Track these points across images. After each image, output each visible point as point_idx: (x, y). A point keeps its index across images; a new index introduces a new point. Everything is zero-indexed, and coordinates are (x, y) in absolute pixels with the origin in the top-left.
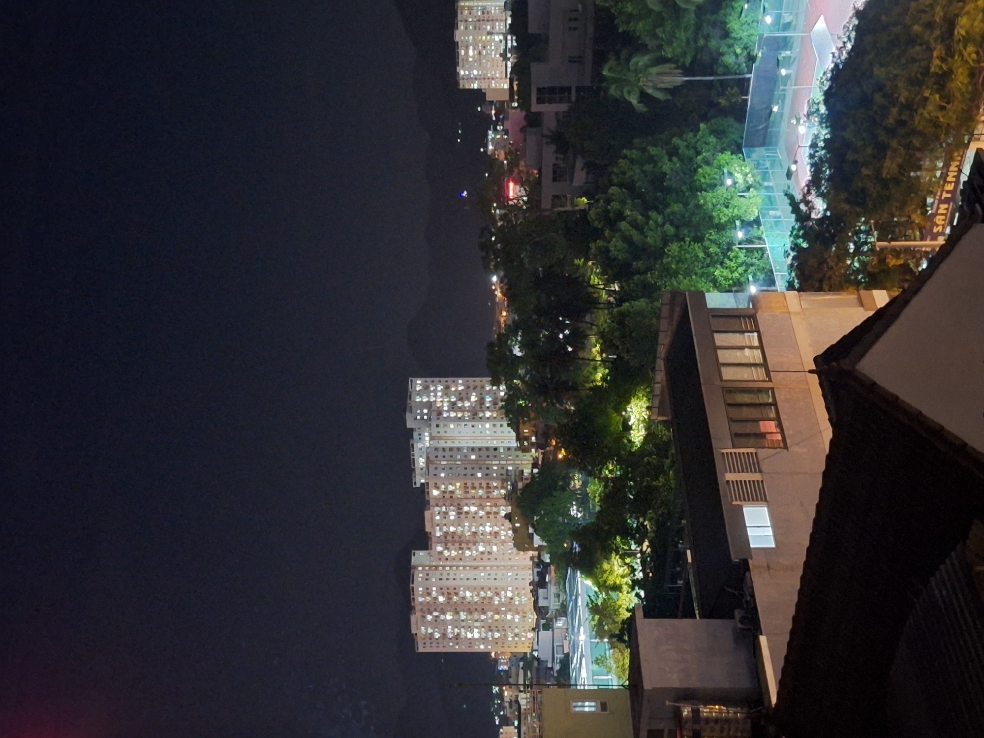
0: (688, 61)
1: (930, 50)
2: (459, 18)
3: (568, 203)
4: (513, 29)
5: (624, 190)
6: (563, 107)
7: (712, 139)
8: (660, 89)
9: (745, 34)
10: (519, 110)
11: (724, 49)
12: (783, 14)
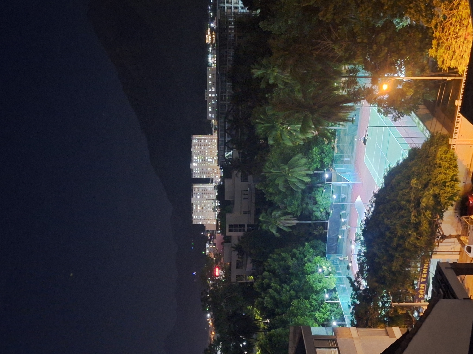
0: (299, 214)
1: (410, 212)
2: (194, 193)
3: (244, 279)
4: (219, 198)
5: (270, 273)
6: (241, 234)
7: (311, 250)
8: (286, 227)
9: (325, 202)
10: (220, 234)
11: (315, 209)
12: (341, 194)
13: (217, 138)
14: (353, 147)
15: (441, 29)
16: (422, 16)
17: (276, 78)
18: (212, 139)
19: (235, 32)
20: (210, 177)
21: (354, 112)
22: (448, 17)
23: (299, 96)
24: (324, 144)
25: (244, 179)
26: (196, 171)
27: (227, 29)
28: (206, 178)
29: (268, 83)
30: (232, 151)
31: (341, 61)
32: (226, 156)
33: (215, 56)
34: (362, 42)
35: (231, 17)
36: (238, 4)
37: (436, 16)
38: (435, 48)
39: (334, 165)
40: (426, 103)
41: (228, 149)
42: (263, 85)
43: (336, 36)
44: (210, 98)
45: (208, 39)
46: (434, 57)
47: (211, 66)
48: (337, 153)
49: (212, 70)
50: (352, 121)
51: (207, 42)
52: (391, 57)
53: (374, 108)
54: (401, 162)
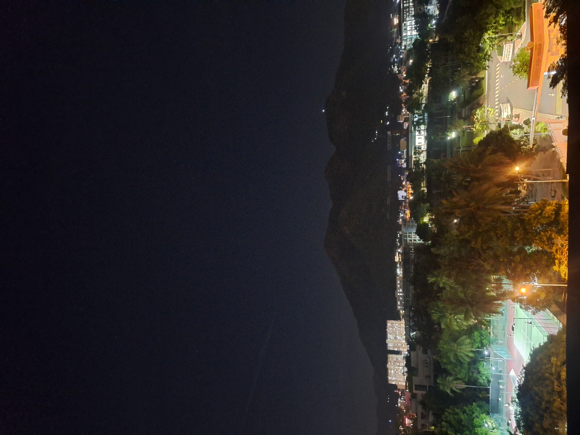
0: (467, 380)
1: (553, 383)
2: (388, 361)
3: (427, 428)
4: (407, 365)
5: (447, 424)
6: (424, 392)
7: (478, 409)
8: (457, 389)
9: (486, 373)
10: (409, 393)
11: (479, 377)
12: (498, 367)
13: (404, 323)
14: (505, 333)
15: (561, 253)
16: (545, 244)
17: (444, 283)
18: (400, 324)
19: (415, 254)
20: (400, 350)
21: (502, 307)
22: (565, 245)
23: (462, 295)
24: (483, 330)
25: (425, 352)
26: (390, 345)
27: (409, 253)
28: (397, 351)
29: (438, 286)
30: (415, 332)
31: (489, 273)
32: (411, 335)
33: (402, 269)
34: (504, 261)
35: (412, 246)
36: (416, 238)
37: (555, 245)
38: (558, 265)
39: (491, 345)
40: (557, 303)
41: (412, 331)
42: (435, 288)
43: (484, 257)
44: (399, 296)
45: (397, 259)
46: (557, 271)
47: (399, 276)
48: (493, 337)
49: (400, 278)
50: (502, 314)
51: (396, 260)
52: (526, 271)
53: (517, 305)
54: (542, 344)
